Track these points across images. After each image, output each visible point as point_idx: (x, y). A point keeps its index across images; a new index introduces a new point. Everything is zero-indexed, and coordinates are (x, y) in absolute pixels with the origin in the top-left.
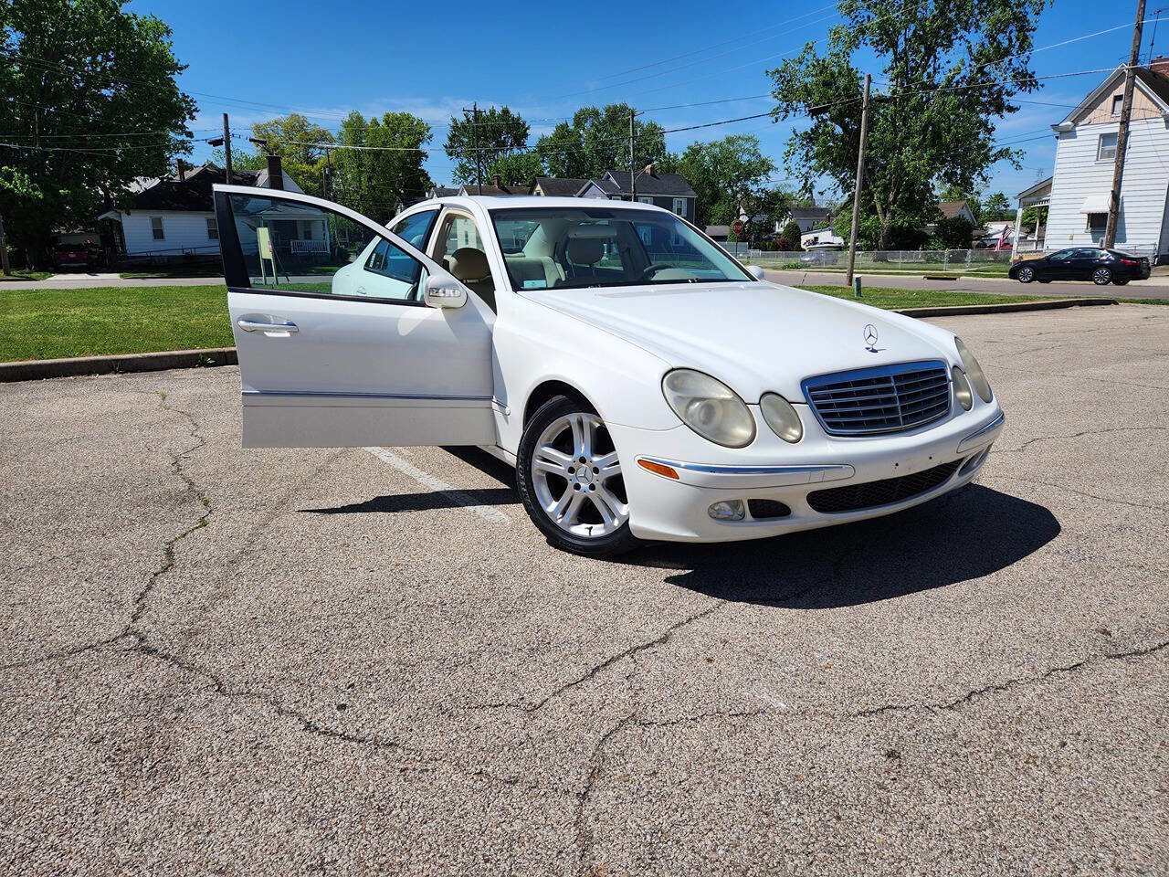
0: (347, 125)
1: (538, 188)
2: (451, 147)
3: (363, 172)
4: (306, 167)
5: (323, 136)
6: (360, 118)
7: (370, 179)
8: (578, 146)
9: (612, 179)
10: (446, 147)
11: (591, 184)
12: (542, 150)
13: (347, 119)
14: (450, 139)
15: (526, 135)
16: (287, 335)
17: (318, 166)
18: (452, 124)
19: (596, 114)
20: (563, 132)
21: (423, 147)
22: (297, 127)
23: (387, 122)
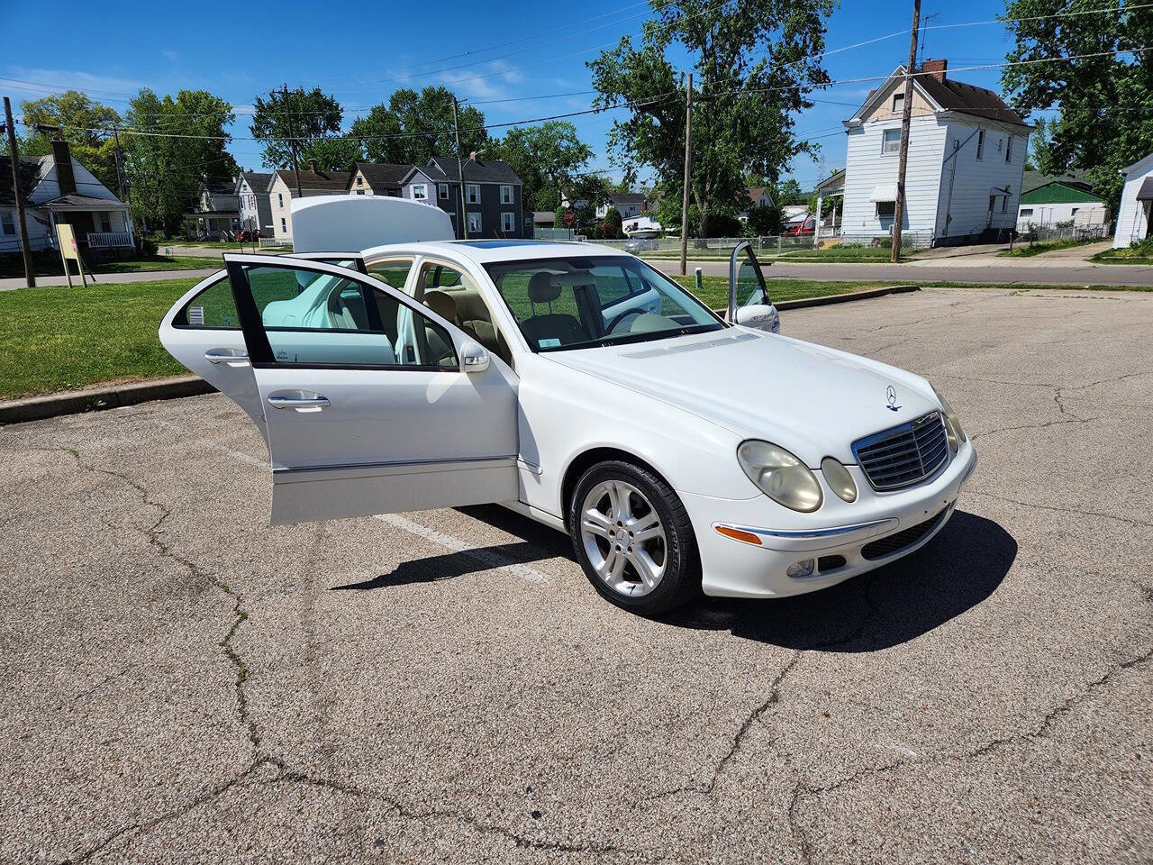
0: (137, 105)
1: (359, 173)
2: (258, 129)
3: (159, 156)
4: (90, 150)
5: (108, 115)
6: (152, 97)
7: (168, 164)
8: (396, 130)
9: (437, 166)
10: (252, 129)
11: (416, 171)
12: (358, 132)
13: (137, 97)
14: (256, 120)
15: (339, 118)
16: (319, 409)
17: (105, 147)
18: (256, 104)
19: (414, 97)
20: (379, 113)
21: (225, 128)
22: (74, 106)
23: (183, 100)
